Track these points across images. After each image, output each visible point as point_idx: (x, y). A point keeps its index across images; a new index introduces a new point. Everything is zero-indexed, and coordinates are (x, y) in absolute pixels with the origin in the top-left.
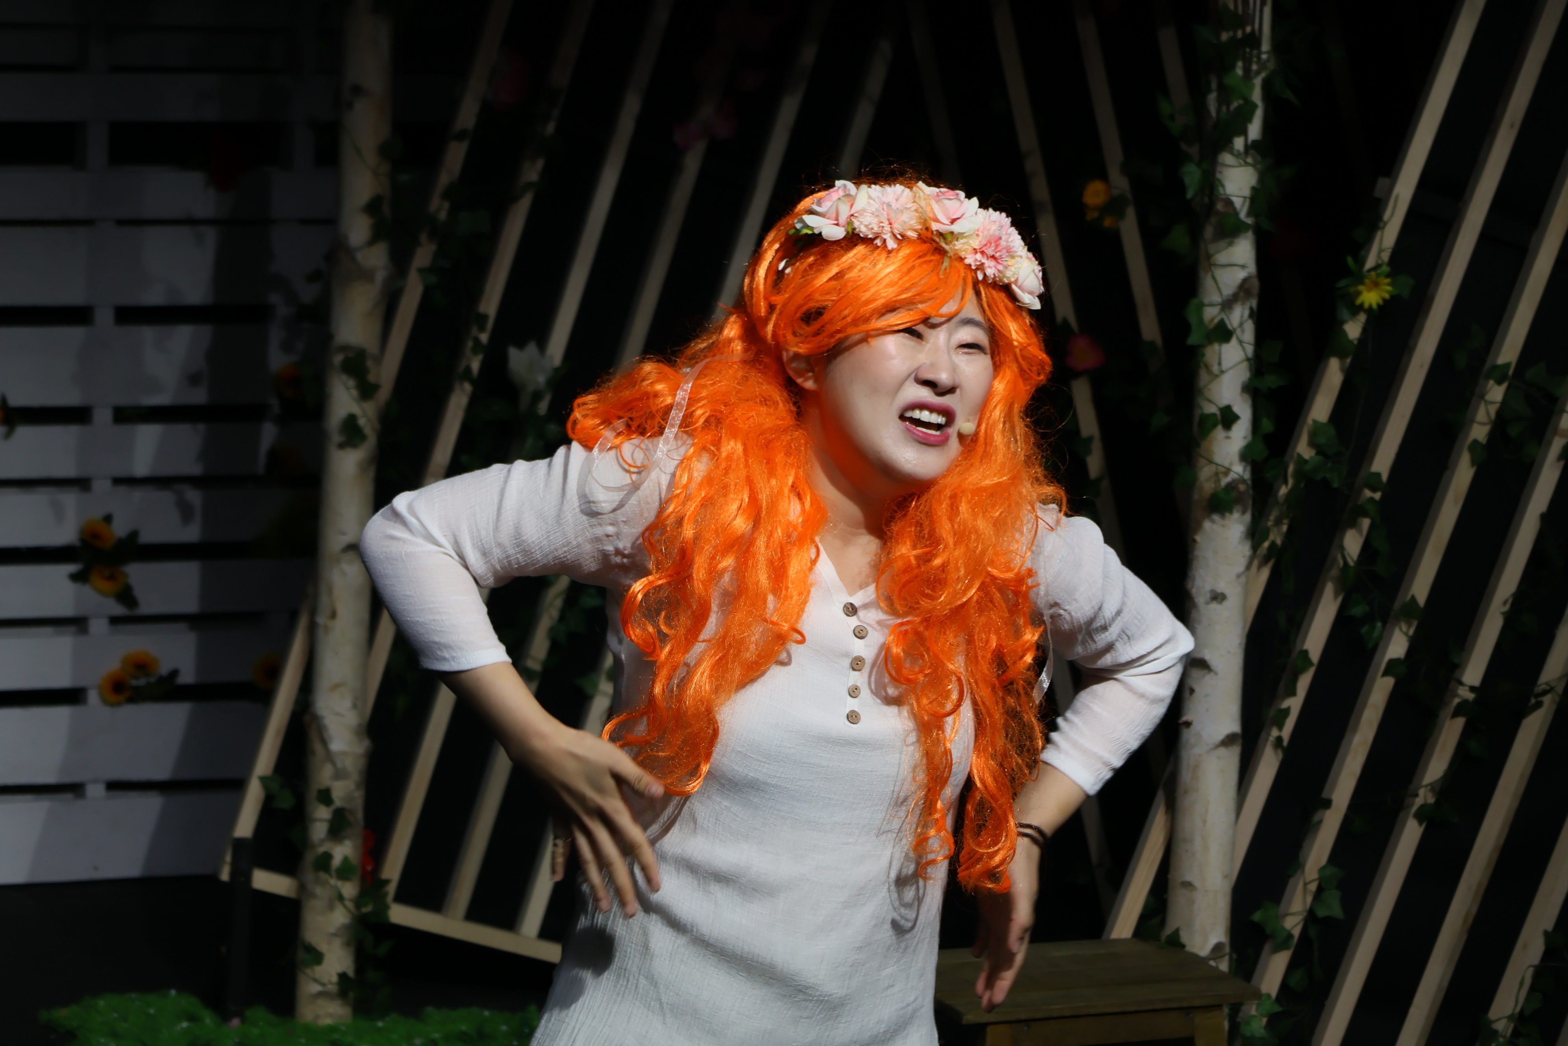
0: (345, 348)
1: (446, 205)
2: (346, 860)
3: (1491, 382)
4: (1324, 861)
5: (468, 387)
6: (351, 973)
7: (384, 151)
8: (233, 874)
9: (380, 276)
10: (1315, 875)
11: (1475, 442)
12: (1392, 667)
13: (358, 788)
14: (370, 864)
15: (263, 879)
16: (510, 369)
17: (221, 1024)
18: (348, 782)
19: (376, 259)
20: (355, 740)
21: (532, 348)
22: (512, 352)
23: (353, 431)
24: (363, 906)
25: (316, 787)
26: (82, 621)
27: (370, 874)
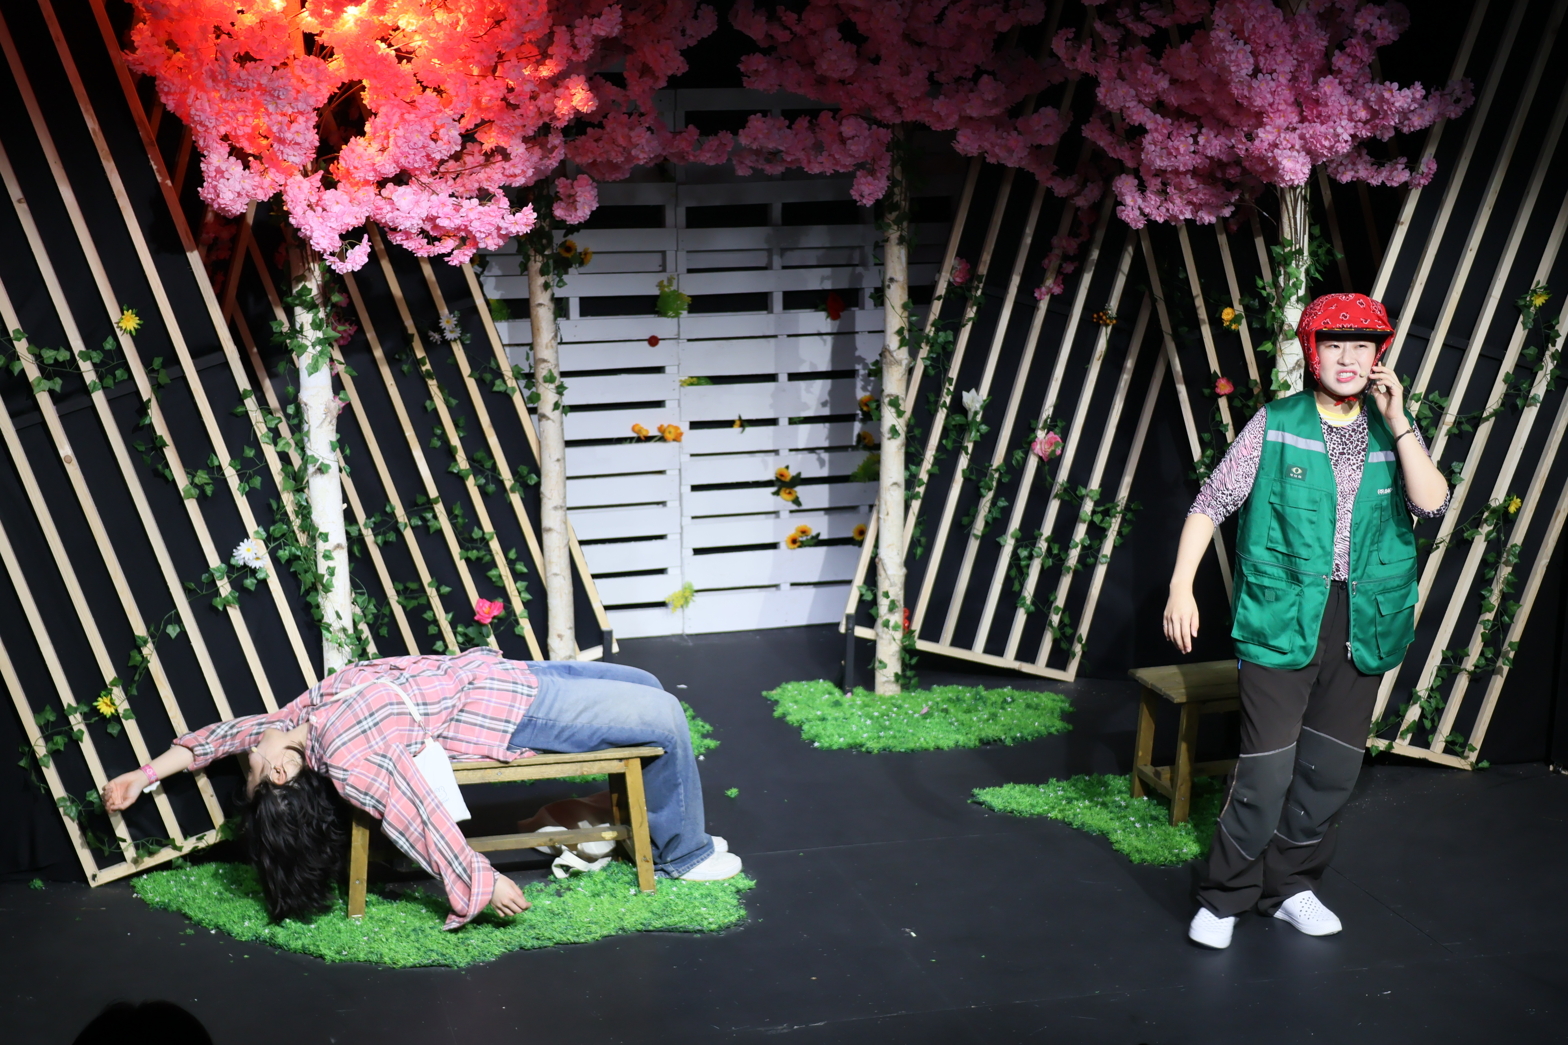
0: (889, 395)
1: (933, 329)
2: (896, 623)
5: (945, 410)
6: (900, 672)
7: (905, 307)
8: (846, 629)
9: (905, 362)
13: (900, 590)
14: (906, 623)
15: (859, 631)
16: (964, 401)
17: (842, 696)
18: (896, 588)
19: (902, 355)
20: (898, 569)
21: (973, 391)
22: (964, 394)
23: (894, 432)
24: (903, 642)
25: (882, 590)
26: (777, 513)
27: (907, 627)
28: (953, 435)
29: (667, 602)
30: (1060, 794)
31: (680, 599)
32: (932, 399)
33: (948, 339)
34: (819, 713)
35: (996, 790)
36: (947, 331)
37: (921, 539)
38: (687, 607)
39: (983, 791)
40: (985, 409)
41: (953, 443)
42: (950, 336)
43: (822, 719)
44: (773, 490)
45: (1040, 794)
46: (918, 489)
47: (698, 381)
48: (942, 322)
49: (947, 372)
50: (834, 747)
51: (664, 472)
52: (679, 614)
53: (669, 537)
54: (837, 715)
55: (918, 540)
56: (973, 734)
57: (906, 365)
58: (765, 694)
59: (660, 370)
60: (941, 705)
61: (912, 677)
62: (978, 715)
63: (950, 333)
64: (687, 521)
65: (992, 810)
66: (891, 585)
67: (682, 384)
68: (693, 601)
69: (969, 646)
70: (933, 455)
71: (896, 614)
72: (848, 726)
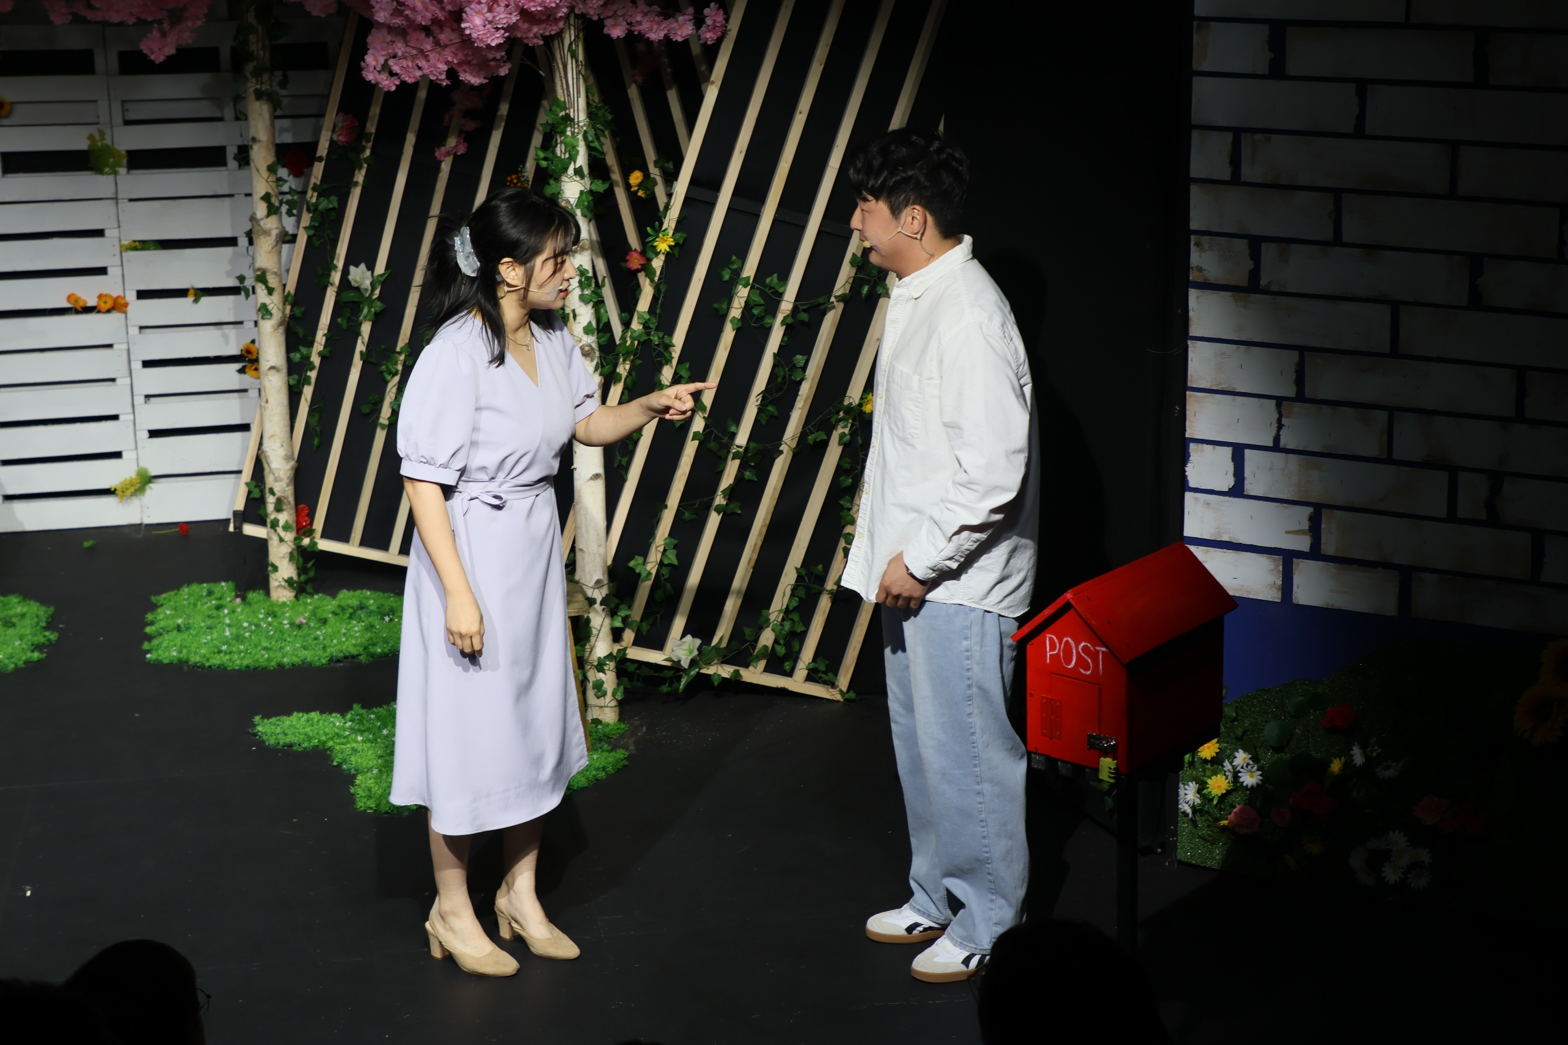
0: (259, 269)
1: (316, 194)
3: (741, 286)
4: (666, 535)
5: (334, 286)
7: (271, 169)
8: (235, 528)
9: (274, 233)
10: (662, 543)
11: (734, 317)
12: (696, 436)
13: (288, 485)
14: (306, 521)
15: (250, 530)
16: (351, 277)
17: (231, 601)
18: (282, 483)
19: (271, 224)
20: (284, 462)
21: (363, 266)
22: (352, 269)
23: (264, 311)
24: (299, 543)
25: (268, 486)
26: (245, 391)
27: (305, 526)
28: (348, 313)
29: (113, 490)
30: (349, 724)
31: (128, 486)
32: (320, 272)
33: (331, 206)
34: (180, 621)
35: (282, 719)
36: (330, 196)
37: (318, 429)
38: (143, 495)
39: (266, 721)
40: (384, 284)
41: (348, 322)
42: (333, 202)
43: (179, 628)
44: (238, 366)
45: (326, 724)
46: (309, 373)
47: (143, 245)
48: (325, 186)
49: (335, 242)
50: (166, 661)
51: (110, 346)
52: (136, 502)
53: (121, 417)
54: (203, 624)
55: (315, 430)
56: (329, 650)
57: (277, 235)
58: (153, 599)
59: (99, 233)
60: (321, 614)
61: (307, 582)
62: (350, 626)
63: (334, 199)
64: (139, 400)
65: (263, 742)
66: (276, 480)
67: (123, 248)
68: (151, 488)
69: (384, 546)
70: (324, 335)
71: (284, 512)
72: (204, 636)
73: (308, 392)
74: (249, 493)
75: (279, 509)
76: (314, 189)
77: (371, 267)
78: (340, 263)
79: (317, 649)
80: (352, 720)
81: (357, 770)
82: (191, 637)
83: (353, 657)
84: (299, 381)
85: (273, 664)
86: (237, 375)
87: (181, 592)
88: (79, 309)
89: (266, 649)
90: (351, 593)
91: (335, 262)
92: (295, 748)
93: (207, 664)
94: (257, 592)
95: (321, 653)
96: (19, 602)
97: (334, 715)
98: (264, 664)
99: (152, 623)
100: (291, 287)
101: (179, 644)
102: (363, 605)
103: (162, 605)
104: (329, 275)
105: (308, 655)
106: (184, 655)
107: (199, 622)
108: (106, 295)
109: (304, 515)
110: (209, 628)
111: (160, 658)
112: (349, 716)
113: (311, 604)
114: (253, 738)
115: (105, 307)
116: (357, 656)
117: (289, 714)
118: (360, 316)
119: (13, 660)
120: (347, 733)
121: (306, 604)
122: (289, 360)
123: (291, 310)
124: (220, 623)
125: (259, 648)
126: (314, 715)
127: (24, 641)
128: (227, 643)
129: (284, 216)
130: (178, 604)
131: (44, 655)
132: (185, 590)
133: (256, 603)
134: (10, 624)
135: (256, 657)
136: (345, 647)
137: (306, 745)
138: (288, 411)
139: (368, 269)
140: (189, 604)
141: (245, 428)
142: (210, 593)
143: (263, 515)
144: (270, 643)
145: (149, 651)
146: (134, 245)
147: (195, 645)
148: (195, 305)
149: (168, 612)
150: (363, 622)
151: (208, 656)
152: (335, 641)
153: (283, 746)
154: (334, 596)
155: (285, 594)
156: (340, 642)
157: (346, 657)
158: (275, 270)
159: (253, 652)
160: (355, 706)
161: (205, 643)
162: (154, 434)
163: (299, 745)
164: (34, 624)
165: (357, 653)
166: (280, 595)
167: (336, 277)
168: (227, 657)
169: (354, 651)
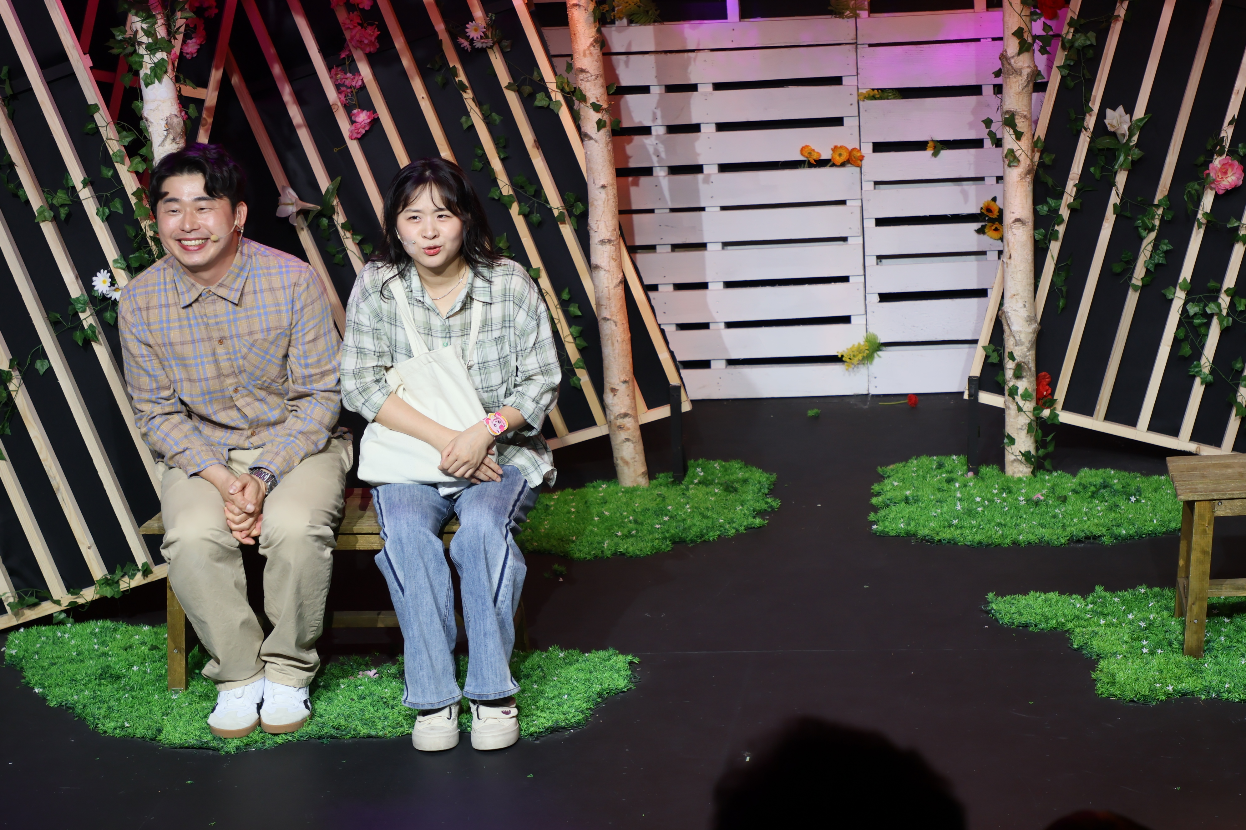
0: (1008, 112)
1: (1072, 30)
8: (970, 395)
9: (1026, 72)
13: (1029, 350)
14: (1046, 391)
15: (986, 398)
16: (1107, 121)
17: (963, 475)
18: (1023, 347)
19: (1023, 63)
20: (1026, 324)
21: (1121, 109)
22: (1109, 112)
23: (1012, 158)
24: (1039, 414)
25: (1007, 350)
26: (984, 253)
27: (1045, 396)
28: (1102, 162)
29: (840, 356)
30: (1090, 606)
31: (856, 353)
32: (1073, 116)
33: (1089, 43)
34: (908, 493)
35: (1017, 598)
36: (1087, 33)
37: (1063, 288)
38: (871, 364)
39: (1000, 598)
40: (1142, 130)
41: (1101, 173)
42: (1092, 40)
43: (907, 500)
44: (977, 226)
45: (1065, 605)
46: (1056, 228)
47: (882, 94)
48: (1082, 21)
49: (1091, 83)
50: (892, 534)
51: (843, 202)
52: (863, 370)
53: (851, 279)
54: (932, 497)
55: (1061, 290)
56: (1068, 529)
57: (1028, 75)
58: (880, 470)
59: (837, 81)
60: (1059, 491)
61: (1045, 457)
62: (1091, 506)
63: (1092, 35)
64: (871, 261)
65: (997, 620)
66: (1016, 344)
67: (861, 97)
68: (879, 357)
69: (1132, 422)
70: (1075, 186)
71: (1024, 379)
72: (933, 510)
73: (1055, 247)
74: (987, 357)
75: (1018, 376)
76: (1070, 25)
77: (1130, 110)
78: (1095, 105)
79: (1055, 527)
80: (1093, 603)
81: (1098, 655)
82: (919, 509)
83: (1095, 537)
84: (1045, 236)
85: (1008, 541)
86: (975, 235)
87: (909, 464)
88: (813, 162)
89: (1000, 525)
90: (1093, 472)
91: (1090, 105)
92: (1031, 629)
93: (937, 538)
94: (991, 467)
95: (1060, 531)
96: (741, 468)
97: (1074, 596)
98: (998, 541)
99: (878, 494)
100: (1041, 131)
101: (907, 516)
102: (1106, 483)
103: (889, 477)
104: (1083, 119)
105: (1047, 534)
106: (912, 527)
107: (928, 494)
108: (841, 147)
109: (1045, 383)
110: (939, 501)
111: (887, 530)
112: (1091, 598)
113: (1049, 481)
114: (985, 615)
115: (839, 160)
116: (1100, 536)
117: (1025, 593)
118: (1115, 165)
119: (734, 525)
120: (1089, 616)
121: (1043, 481)
122: (1035, 212)
123: (1040, 158)
124: (950, 496)
125: (993, 524)
126: (1053, 596)
127: (745, 507)
128: (958, 518)
129: (1037, 53)
130: (906, 476)
131: (766, 522)
132: (914, 463)
133: (989, 478)
134: (731, 489)
135: (990, 532)
136: (1086, 526)
137: (1043, 626)
138: (1033, 268)
139: (1126, 114)
140: (918, 476)
141: (981, 293)
142: (940, 466)
143: (1000, 382)
144: (1005, 520)
145: (875, 523)
146: (872, 93)
147: (924, 517)
148: (933, 158)
149: (896, 484)
150: (1107, 501)
151: (938, 530)
152: (1075, 520)
153: (1018, 626)
154: (1074, 475)
155: (1021, 470)
156: (1081, 521)
157: (1087, 538)
158: (1025, 113)
159: (987, 528)
160: (1097, 588)
161: (935, 516)
162: (885, 297)
163: (1036, 626)
164: (757, 491)
165: (1100, 533)
166: (1016, 470)
167: (1090, 121)
168: (959, 532)
169: (1097, 531)
